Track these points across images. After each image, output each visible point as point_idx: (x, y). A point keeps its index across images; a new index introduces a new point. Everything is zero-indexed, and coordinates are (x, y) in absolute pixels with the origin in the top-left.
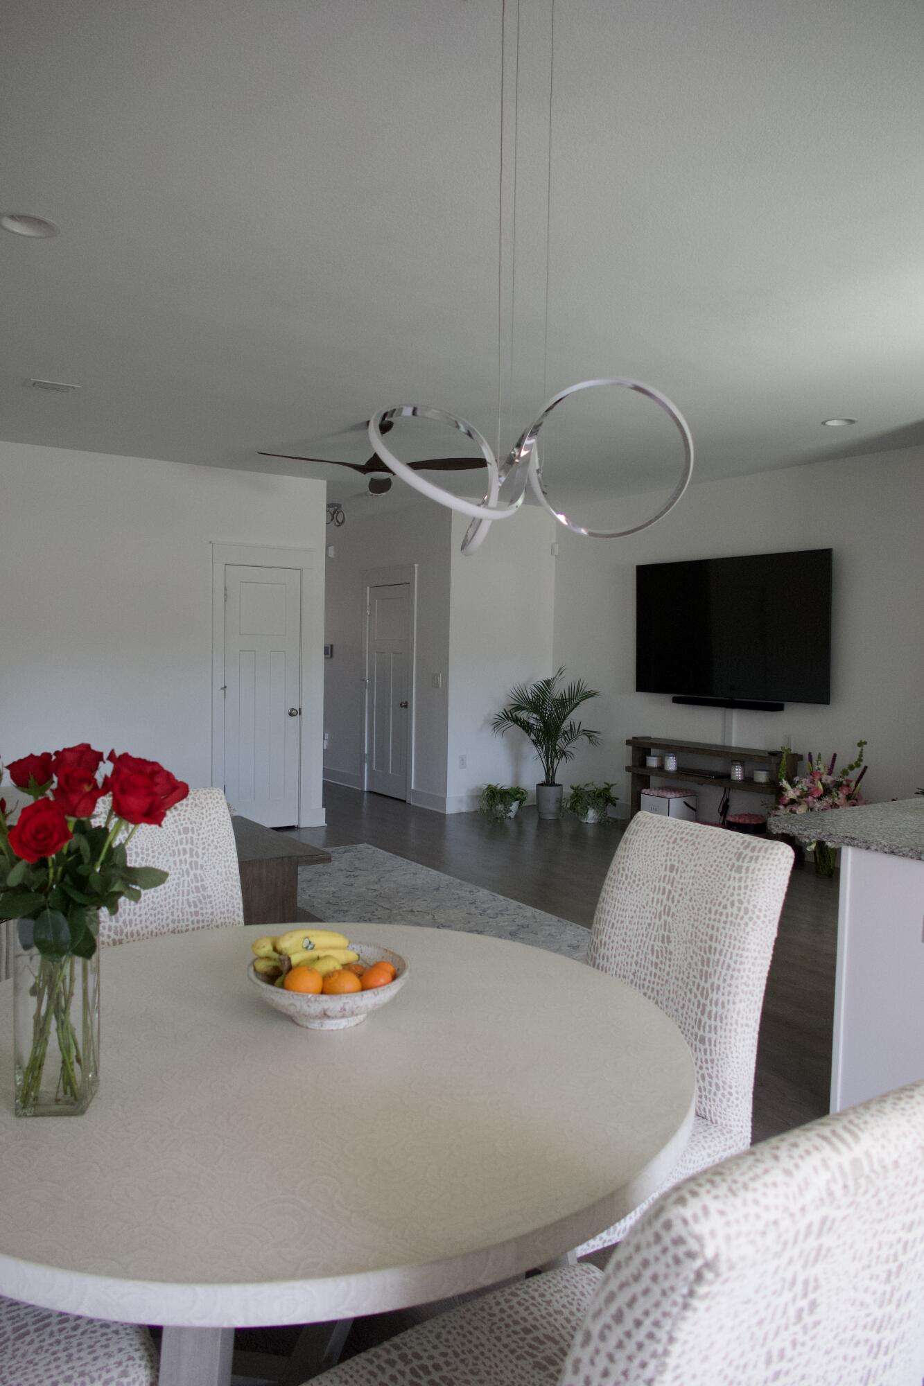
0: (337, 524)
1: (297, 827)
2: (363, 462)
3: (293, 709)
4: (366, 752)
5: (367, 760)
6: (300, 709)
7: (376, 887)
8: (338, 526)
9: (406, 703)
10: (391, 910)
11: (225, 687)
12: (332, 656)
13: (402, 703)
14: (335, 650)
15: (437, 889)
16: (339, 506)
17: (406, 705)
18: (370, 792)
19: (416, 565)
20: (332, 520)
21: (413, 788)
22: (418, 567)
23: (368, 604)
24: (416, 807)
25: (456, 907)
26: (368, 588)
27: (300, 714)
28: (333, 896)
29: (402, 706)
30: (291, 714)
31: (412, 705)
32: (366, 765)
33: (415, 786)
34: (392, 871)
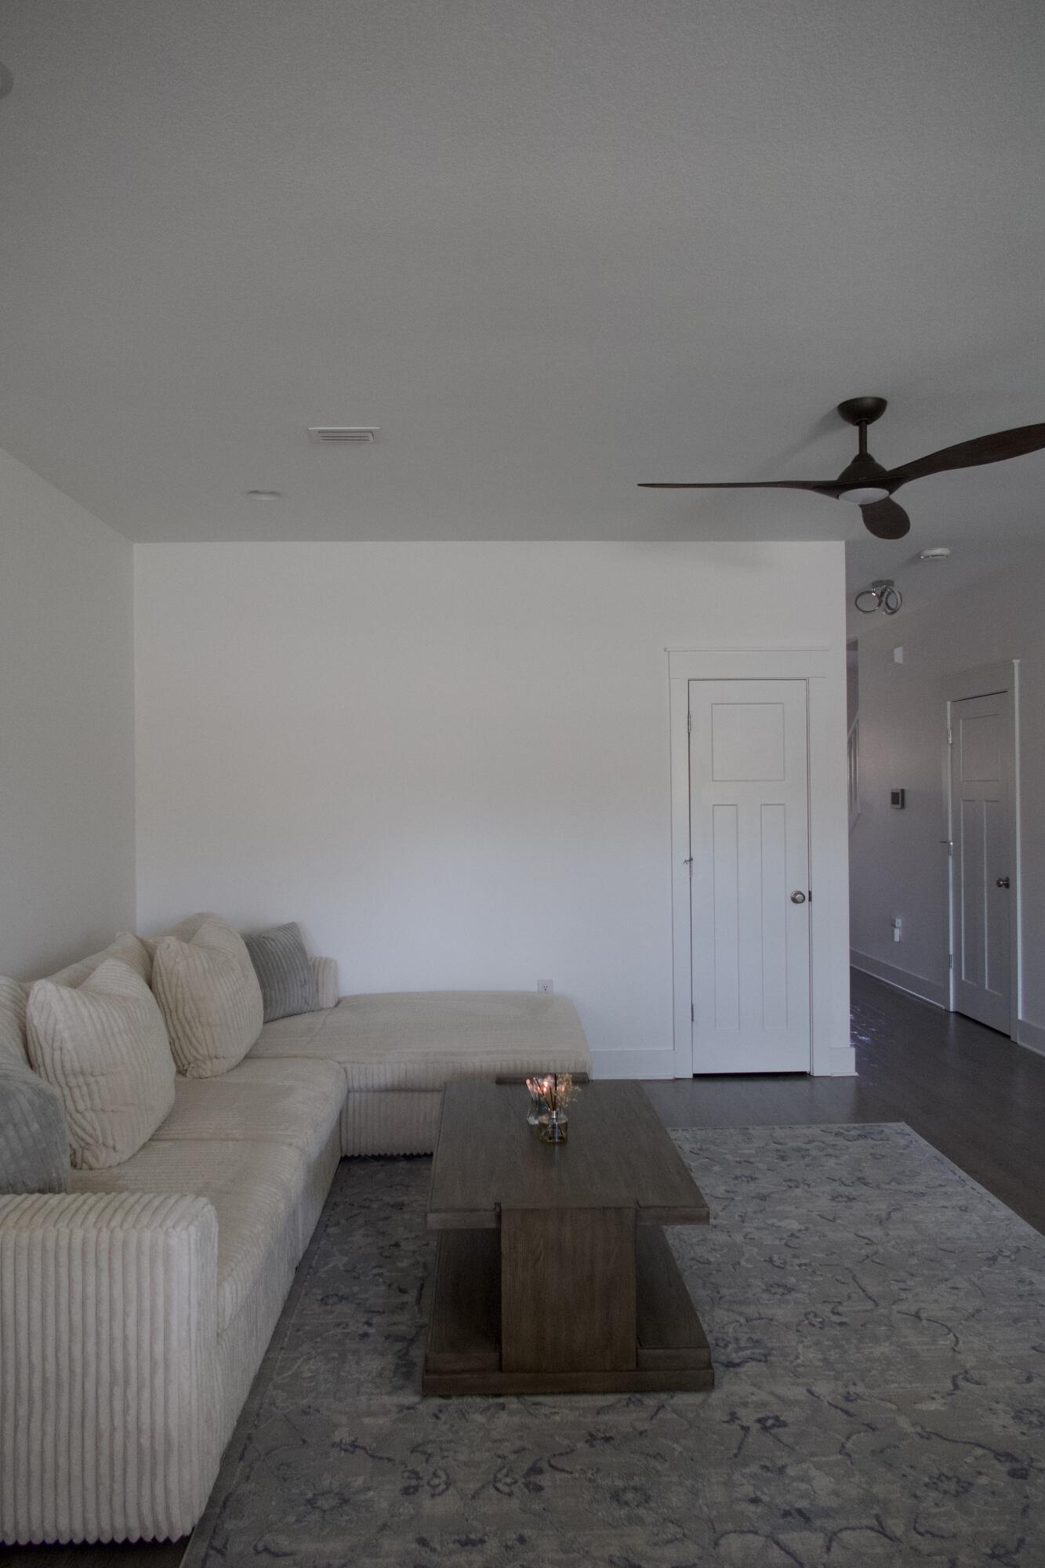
0: (889, 611)
1: (809, 1074)
2: (833, 475)
3: (799, 893)
4: (951, 952)
5: (952, 964)
6: (810, 893)
7: (876, 1233)
8: (889, 614)
9: (1007, 880)
10: (877, 1305)
11: (691, 859)
12: (903, 806)
13: (1000, 880)
14: (908, 797)
15: (993, 1259)
16: (890, 583)
17: (1006, 884)
18: (956, 1013)
19: (1016, 662)
20: (879, 605)
21: (1020, 1016)
22: (1020, 665)
23: (949, 726)
24: (1024, 1049)
25: (1016, 1321)
26: (949, 703)
27: (810, 899)
28: (786, 1245)
29: (1000, 886)
30: (794, 900)
31: (1016, 881)
32: (951, 971)
33: (1025, 1013)
34: (923, 1194)
